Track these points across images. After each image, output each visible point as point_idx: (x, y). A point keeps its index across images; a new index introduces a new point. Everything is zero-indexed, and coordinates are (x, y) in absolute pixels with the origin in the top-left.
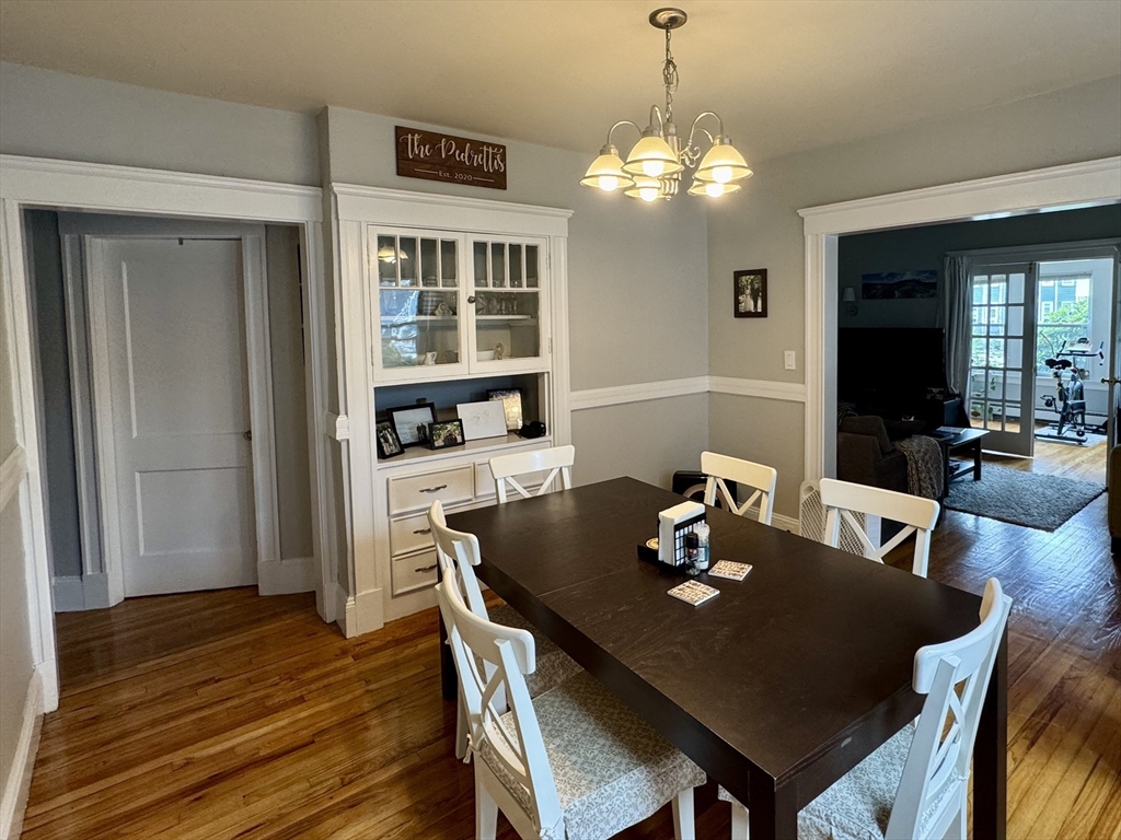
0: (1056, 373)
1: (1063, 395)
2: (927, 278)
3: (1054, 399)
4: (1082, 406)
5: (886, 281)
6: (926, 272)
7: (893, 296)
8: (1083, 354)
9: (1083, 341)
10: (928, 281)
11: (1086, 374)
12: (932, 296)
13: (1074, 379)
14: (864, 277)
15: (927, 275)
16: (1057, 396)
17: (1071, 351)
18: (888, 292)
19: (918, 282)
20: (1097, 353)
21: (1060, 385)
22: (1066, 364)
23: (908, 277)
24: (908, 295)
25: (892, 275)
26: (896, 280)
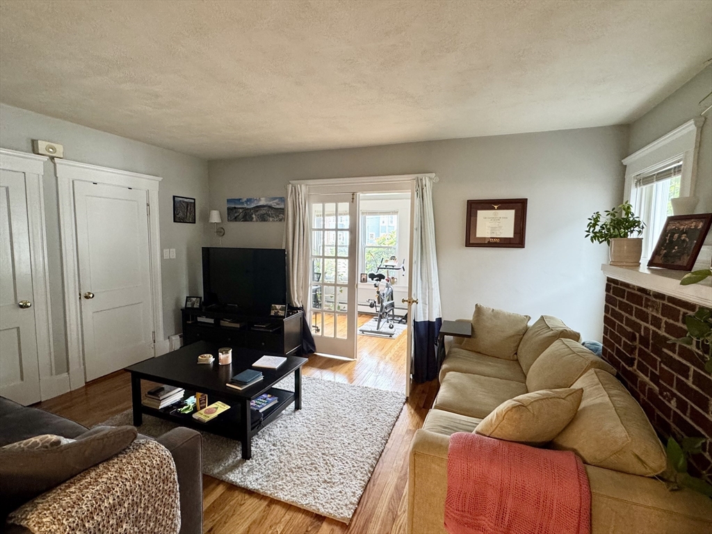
0: (375, 285)
1: (380, 301)
2: (278, 204)
3: (375, 302)
4: (392, 305)
5: (245, 206)
6: (275, 199)
7: (251, 219)
8: (393, 268)
9: (393, 258)
10: (278, 207)
11: (395, 280)
12: (281, 220)
13: (387, 286)
14: (229, 201)
15: (276, 201)
16: (376, 300)
17: (386, 266)
18: (247, 216)
19: (270, 207)
20: (401, 267)
21: (378, 292)
22: (381, 277)
23: (262, 202)
24: (263, 218)
25: (249, 200)
26: (253, 205)
